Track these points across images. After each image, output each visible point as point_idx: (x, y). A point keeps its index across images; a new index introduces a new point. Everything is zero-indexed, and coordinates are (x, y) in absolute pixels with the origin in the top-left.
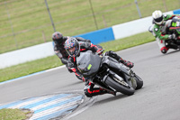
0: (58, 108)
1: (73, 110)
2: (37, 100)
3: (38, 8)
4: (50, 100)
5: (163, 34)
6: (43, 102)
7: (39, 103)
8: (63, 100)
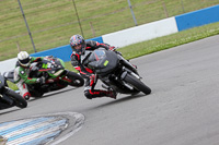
0: (36, 135)
1: (55, 137)
2: (11, 125)
3: (11, 14)
4: (26, 125)
5: (30, 77)
6: (19, 128)
7: (14, 129)
8: (43, 125)
